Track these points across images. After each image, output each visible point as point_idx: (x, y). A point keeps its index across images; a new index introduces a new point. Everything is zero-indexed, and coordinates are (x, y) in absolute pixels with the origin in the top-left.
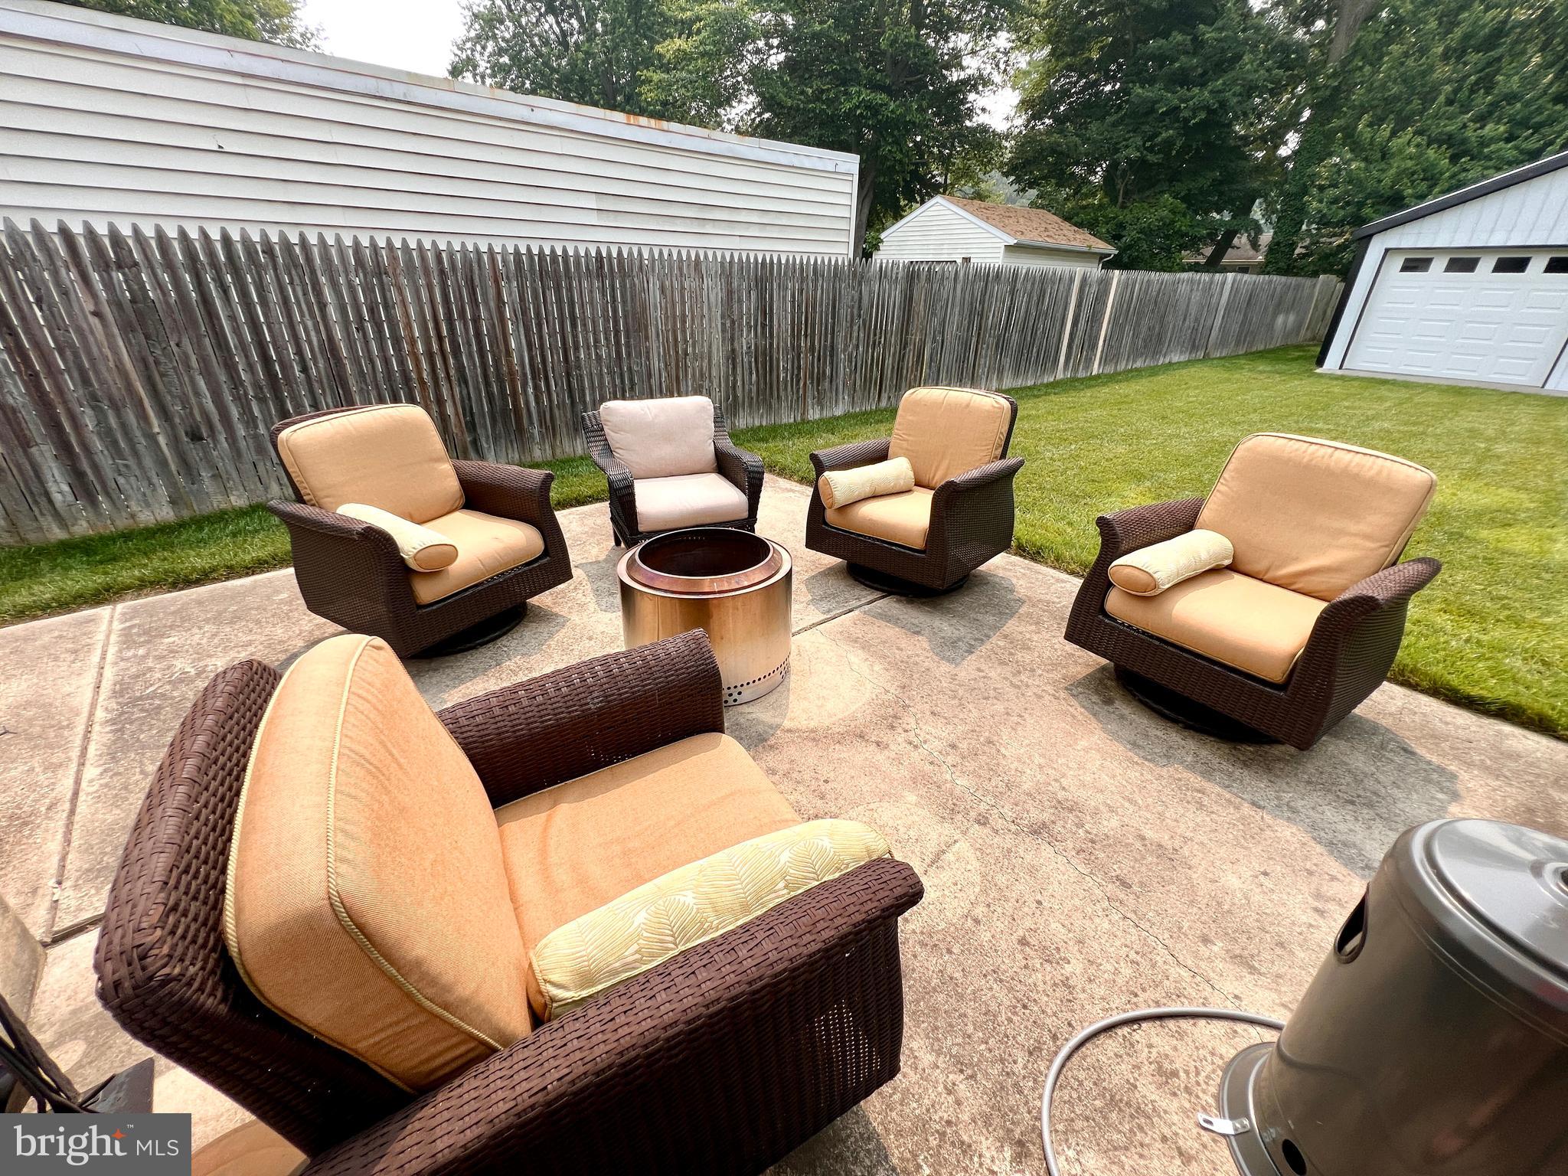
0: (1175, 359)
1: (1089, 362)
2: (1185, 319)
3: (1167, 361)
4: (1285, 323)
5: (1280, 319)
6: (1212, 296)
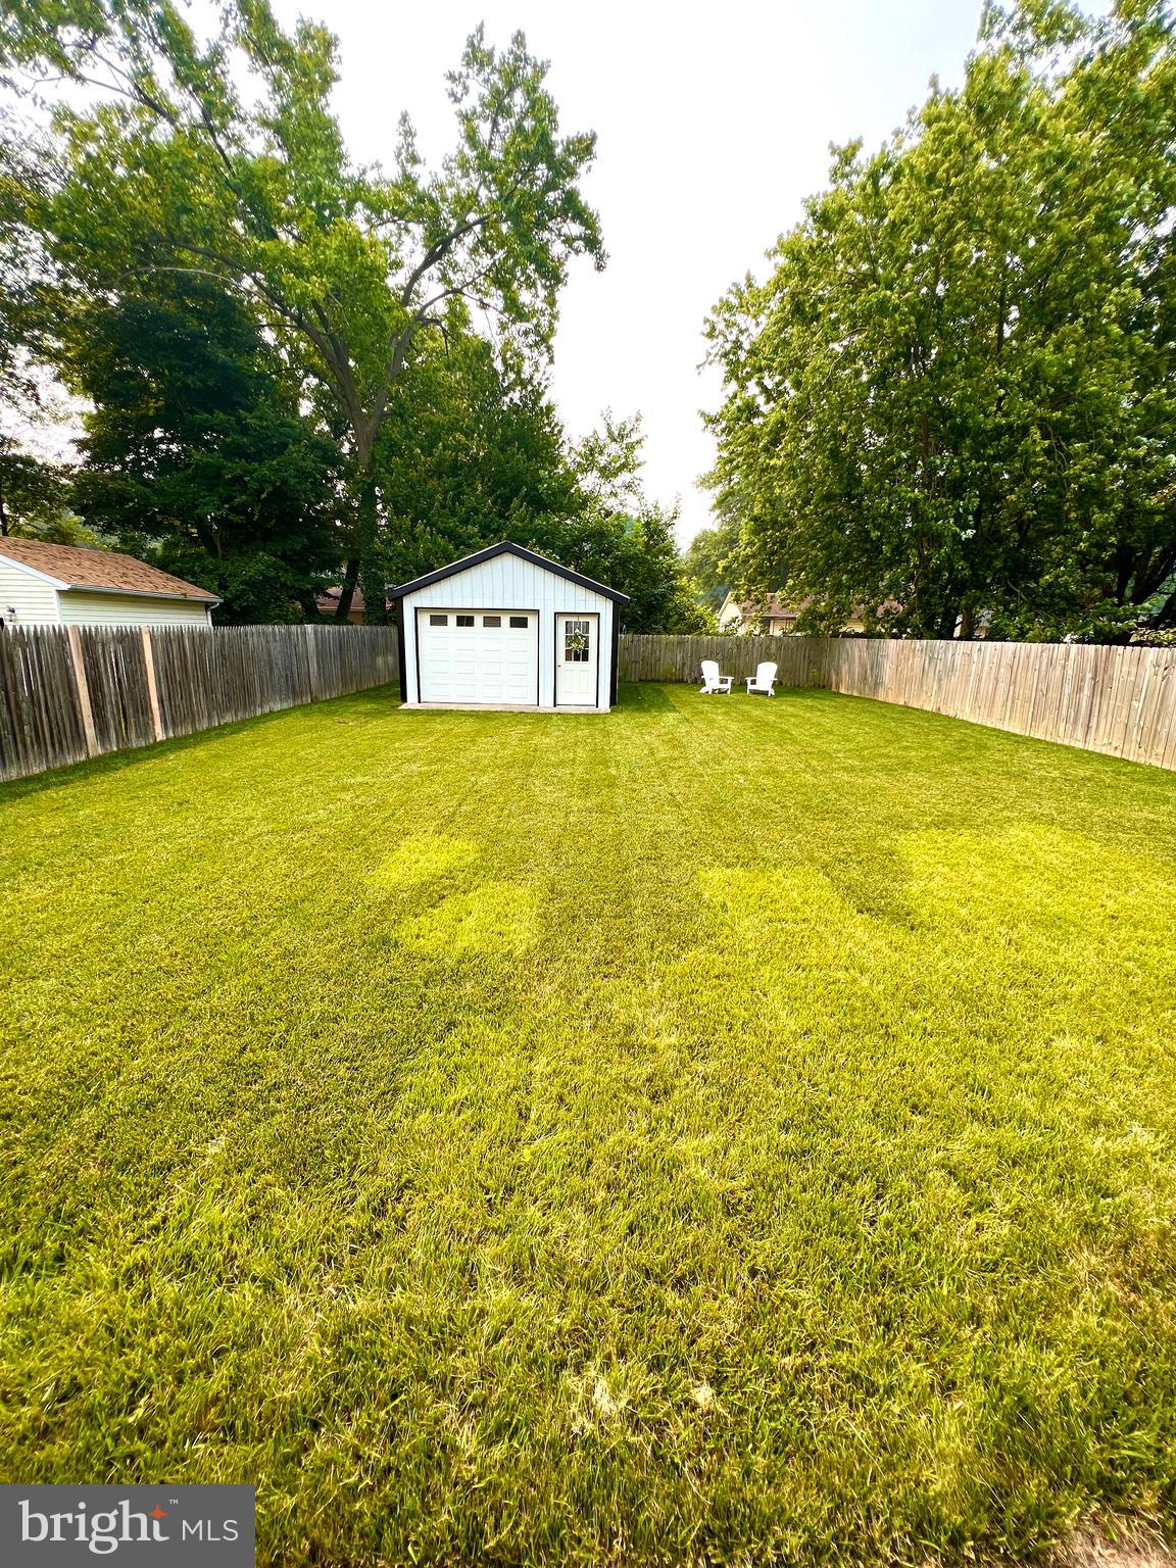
0: (277, 707)
1: (145, 728)
2: (271, 669)
3: (267, 710)
4: (386, 662)
5: (380, 661)
6: (296, 646)
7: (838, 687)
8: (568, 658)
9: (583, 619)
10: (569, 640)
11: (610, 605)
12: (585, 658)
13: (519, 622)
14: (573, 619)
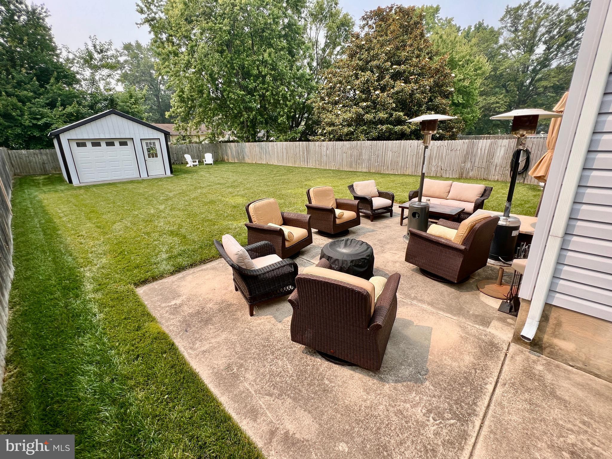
7: (228, 160)
8: (149, 157)
9: (152, 141)
10: (149, 150)
11: (163, 135)
12: (157, 156)
13: (123, 143)
14: (149, 141)
